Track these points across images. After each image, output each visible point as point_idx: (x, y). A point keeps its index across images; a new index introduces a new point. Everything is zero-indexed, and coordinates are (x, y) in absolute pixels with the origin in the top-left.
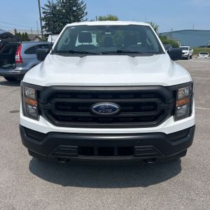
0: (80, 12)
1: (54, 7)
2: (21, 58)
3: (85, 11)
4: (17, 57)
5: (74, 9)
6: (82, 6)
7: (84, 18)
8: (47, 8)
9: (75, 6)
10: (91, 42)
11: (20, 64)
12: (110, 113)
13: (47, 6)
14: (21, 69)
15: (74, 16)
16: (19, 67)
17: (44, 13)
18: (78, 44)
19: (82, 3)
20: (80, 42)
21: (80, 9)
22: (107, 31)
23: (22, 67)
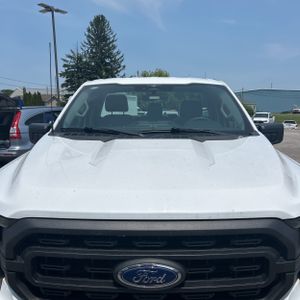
0: (115, 66)
1: (80, 58)
2: (18, 133)
3: (122, 64)
4: (13, 130)
5: (107, 61)
6: (118, 57)
7: (121, 74)
8: (69, 59)
9: (108, 57)
10: (127, 110)
11: (17, 140)
12: (161, 285)
13: (69, 57)
14: (17, 148)
15: (107, 71)
16: (16, 145)
17: (65, 66)
18: (104, 113)
19: (118, 53)
20: (108, 110)
21: (115, 61)
22: (154, 94)
23: (19, 145)
